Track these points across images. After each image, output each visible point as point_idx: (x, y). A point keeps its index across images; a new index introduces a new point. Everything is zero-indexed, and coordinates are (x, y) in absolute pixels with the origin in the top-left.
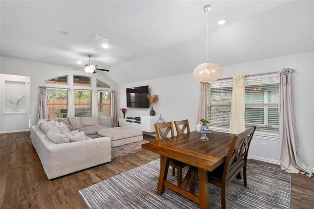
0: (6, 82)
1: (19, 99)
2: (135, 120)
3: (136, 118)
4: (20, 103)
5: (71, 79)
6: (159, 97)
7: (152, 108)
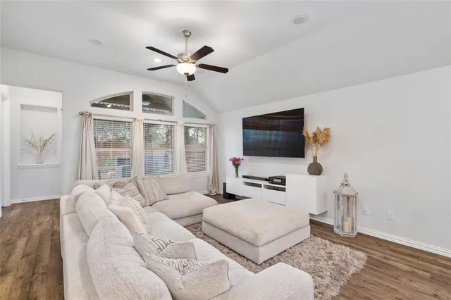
0: (23, 107)
1: (46, 137)
2: (267, 183)
3: (270, 180)
4: (49, 146)
5: (137, 101)
6: (332, 133)
7: (315, 158)
